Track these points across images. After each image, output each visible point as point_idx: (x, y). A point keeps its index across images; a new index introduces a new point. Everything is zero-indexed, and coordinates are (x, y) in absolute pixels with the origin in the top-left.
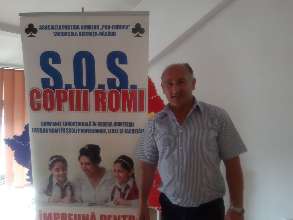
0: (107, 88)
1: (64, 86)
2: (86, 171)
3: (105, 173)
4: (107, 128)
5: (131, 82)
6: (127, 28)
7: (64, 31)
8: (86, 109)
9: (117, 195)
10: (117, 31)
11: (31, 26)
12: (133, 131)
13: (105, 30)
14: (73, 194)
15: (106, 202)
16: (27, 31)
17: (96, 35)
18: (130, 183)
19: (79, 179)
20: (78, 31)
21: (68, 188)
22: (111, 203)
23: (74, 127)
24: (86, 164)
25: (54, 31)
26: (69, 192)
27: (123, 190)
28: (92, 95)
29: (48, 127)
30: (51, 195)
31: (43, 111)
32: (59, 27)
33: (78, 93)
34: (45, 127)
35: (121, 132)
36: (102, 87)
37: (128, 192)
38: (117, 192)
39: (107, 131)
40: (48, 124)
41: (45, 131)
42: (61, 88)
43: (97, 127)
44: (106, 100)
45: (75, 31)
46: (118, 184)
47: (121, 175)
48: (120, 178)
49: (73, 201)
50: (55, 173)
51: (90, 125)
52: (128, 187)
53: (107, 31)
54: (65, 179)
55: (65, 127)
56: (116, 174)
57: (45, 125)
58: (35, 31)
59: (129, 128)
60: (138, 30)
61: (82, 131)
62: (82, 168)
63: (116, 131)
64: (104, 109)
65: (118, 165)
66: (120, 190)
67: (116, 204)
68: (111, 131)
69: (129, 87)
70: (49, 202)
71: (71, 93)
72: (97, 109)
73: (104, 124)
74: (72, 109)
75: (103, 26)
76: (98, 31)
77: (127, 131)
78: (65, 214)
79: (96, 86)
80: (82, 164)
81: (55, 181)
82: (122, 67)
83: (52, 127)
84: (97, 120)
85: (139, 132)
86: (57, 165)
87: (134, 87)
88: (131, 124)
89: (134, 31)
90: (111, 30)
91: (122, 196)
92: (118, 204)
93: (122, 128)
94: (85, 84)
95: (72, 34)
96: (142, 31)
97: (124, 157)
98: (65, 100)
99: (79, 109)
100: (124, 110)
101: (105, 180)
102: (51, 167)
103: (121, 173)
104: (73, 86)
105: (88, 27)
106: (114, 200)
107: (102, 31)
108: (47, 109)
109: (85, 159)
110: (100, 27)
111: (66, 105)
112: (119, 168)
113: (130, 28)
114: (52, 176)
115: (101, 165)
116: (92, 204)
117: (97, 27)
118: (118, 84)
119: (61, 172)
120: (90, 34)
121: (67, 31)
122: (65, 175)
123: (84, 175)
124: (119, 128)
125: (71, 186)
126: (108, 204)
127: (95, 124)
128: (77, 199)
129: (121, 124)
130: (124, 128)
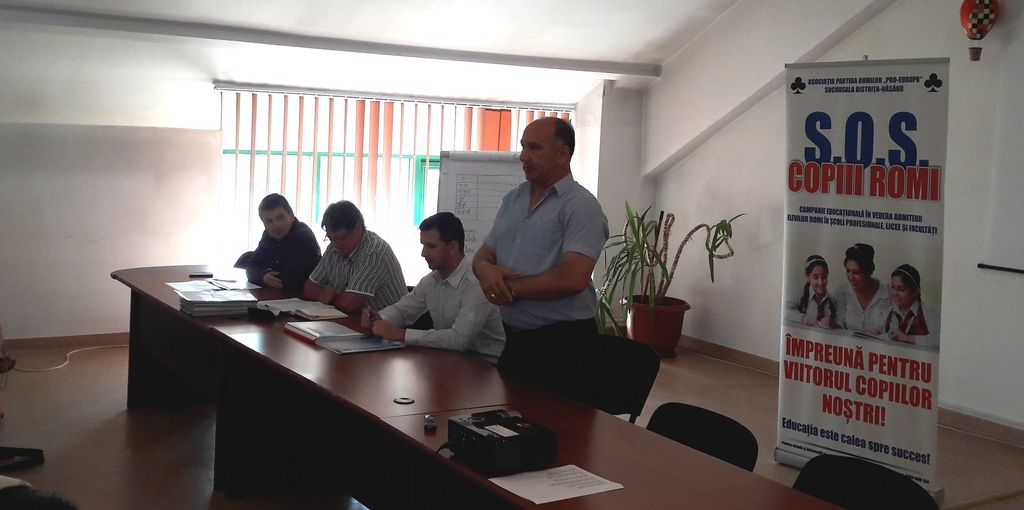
0: (887, 163)
1: (832, 160)
2: (853, 281)
3: (877, 288)
4: (885, 221)
5: (920, 157)
6: (918, 81)
7: (839, 85)
8: (859, 192)
9: (895, 324)
10: (905, 85)
11: (798, 80)
12: (921, 230)
13: (890, 84)
14: (833, 316)
15: (879, 333)
16: (794, 87)
17: (878, 90)
18: (914, 309)
19: (843, 293)
20: (855, 85)
21: (828, 305)
22: (885, 336)
23: (840, 217)
24: (855, 272)
25: (826, 85)
26: (828, 312)
27: (903, 318)
28: (867, 172)
29: (808, 215)
30: (805, 312)
31: (803, 192)
32: (832, 81)
33: (850, 169)
34: (805, 214)
35: (905, 229)
36: (881, 161)
37: (911, 322)
38: (895, 320)
39: (884, 227)
40: (809, 210)
41: (804, 219)
42: (829, 161)
43: (872, 220)
44: (885, 181)
45: (851, 85)
46: (896, 309)
47: (902, 294)
48: (901, 299)
49: (834, 326)
50: (813, 281)
51: (863, 215)
52: (911, 314)
53: (892, 84)
54: (825, 292)
55: (829, 216)
56: (894, 292)
57: (805, 211)
58: (803, 86)
59: (915, 224)
60: (934, 82)
61: (852, 223)
62: (849, 277)
63: (896, 227)
64: (882, 194)
65: (898, 279)
66: (898, 317)
67: (893, 339)
68: (890, 227)
69: (918, 163)
70: (802, 323)
71: (840, 168)
72: (873, 193)
73: (881, 216)
74: (839, 191)
75: (887, 79)
76: (880, 85)
77: (913, 229)
78: (821, 345)
79: (874, 161)
80: (848, 271)
81: (812, 293)
82: (910, 134)
83: (813, 215)
84: (872, 209)
85: (929, 232)
86: (816, 270)
87: (924, 163)
88: (918, 218)
89: (927, 84)
90: (897, 84)
91: (902, 327)
92: (895, 339)
93: (905, 222)
94: (859, 158)
95: (847, 90)
96: (939, 84)
97: (906, 267)
98: (832, 178)
99: (849, 192)
100: (909, 196)
101: (878, 301)
102: (809, 271)
103: (903, 291)
104: (843, 160)
105: (868, 80)
106: (890, 331)
107: (885, 85)
108: (810, 190)
109: (853, 265)
110: (884, 80)
111: (833, 185)
112: (900, 284)
113: (922, 81)
114: (808, 285)
115: (875, 275)
116: (859, 335)
117: (879, 80)
118: (903, 159)
119: (820, 281)
120: (870, 89)
121: (841, 86)
122: (824, 285)
123: (850, 289)
124: (902, 222)
125: (831, 303)
126: (881, 337)
127: (869, 215)
128: (840, 324)
129: (905, 217)
130: (909, 223)
